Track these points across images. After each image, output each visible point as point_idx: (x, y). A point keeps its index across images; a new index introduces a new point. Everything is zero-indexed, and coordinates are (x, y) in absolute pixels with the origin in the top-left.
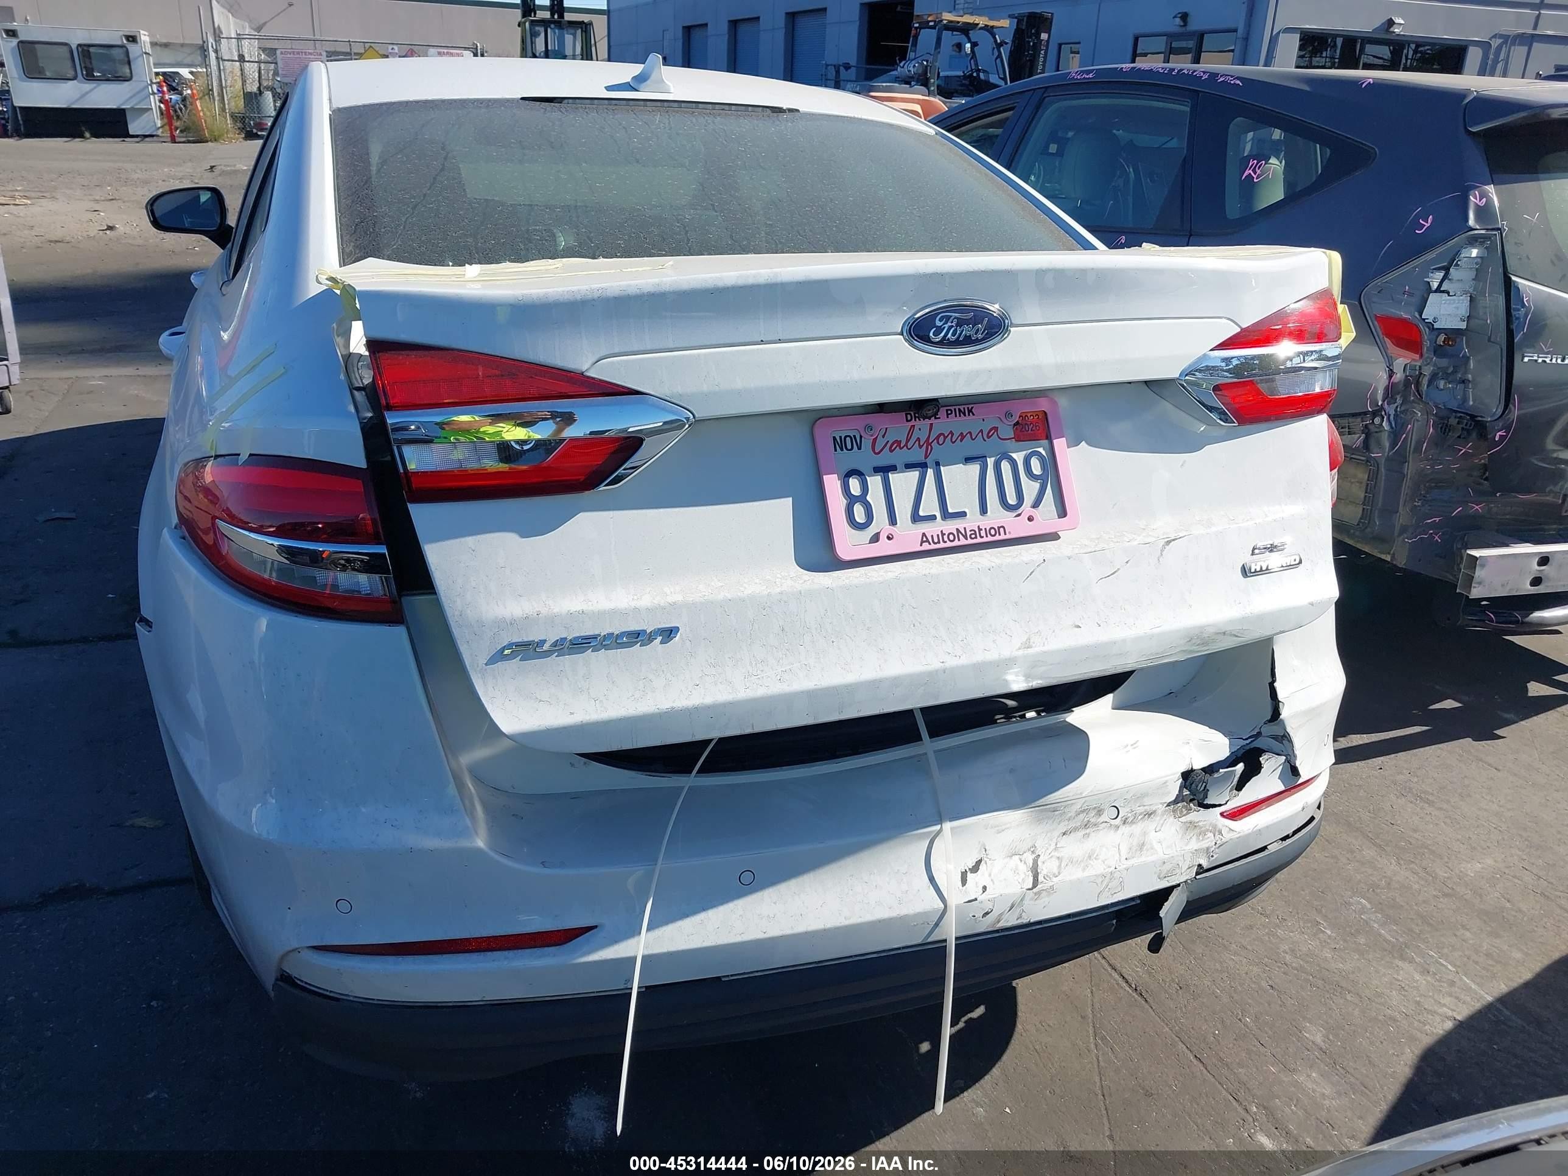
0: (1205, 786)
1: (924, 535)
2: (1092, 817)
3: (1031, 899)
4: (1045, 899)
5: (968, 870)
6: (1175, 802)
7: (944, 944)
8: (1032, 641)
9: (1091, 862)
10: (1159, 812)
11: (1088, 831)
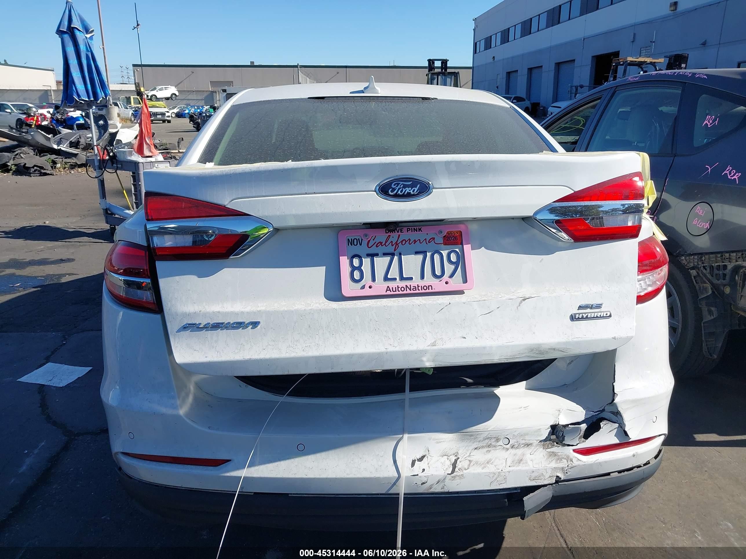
0: (563, 434)
1: (388, 287)
2: (493, 442)
3: (450, 480)
4: (457, 481)
5: (416, 459)
6: (545, 440)
7: (397, 496)
8: (437, 342)
9: (488, 465)
10: (535, 444)
11: (490, 449)
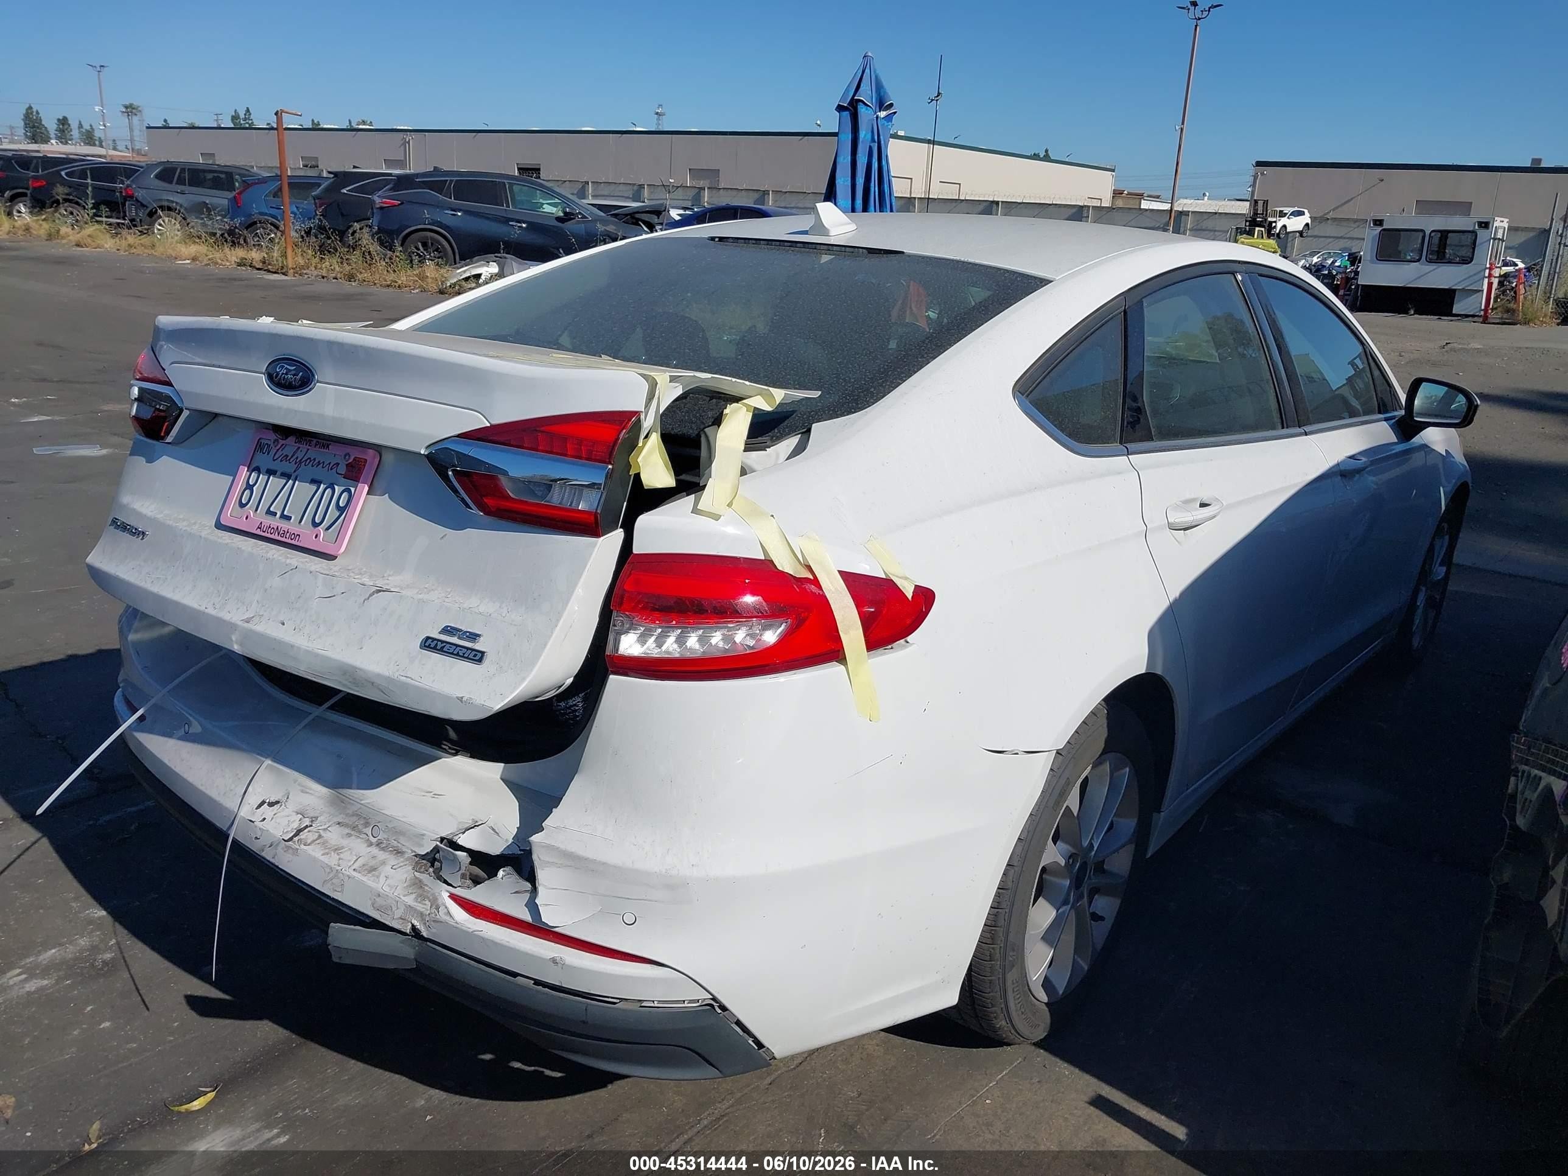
1: (263, 522)
2: (361, 824)
3: (281, 848)
4: (290, 856)
5: (267, 802)
6: (423, 857)
8: (253, 619)
9: (333, 853)
10: (406, 856)
11: (352, 833)
